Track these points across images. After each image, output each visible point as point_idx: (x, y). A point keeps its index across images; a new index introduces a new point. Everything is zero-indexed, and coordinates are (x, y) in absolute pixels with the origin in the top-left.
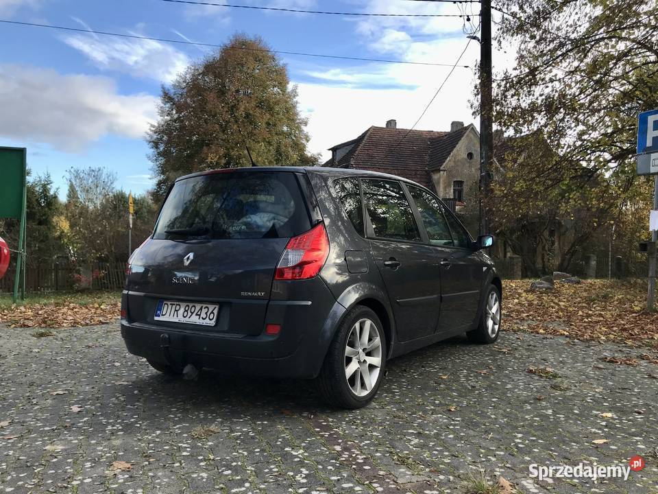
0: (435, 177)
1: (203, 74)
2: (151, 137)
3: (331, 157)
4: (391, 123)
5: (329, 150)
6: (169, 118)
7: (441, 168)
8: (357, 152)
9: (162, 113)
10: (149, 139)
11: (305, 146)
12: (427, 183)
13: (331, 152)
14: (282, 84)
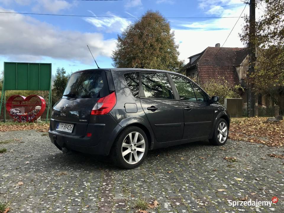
0: (238, 69)
1: (134, 29)
2: (114, 56)
3: (189, 62)
4: (218, 45)
5: (188, 58)
6: (120, 48)
7: (241, 65)
8: (200, 59)
9: (118, 46)
10: (113, 57)
11: (177, 57)
12: (233, 72)
13: (189, 59)
14: (168, 30)
